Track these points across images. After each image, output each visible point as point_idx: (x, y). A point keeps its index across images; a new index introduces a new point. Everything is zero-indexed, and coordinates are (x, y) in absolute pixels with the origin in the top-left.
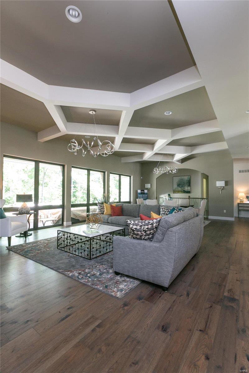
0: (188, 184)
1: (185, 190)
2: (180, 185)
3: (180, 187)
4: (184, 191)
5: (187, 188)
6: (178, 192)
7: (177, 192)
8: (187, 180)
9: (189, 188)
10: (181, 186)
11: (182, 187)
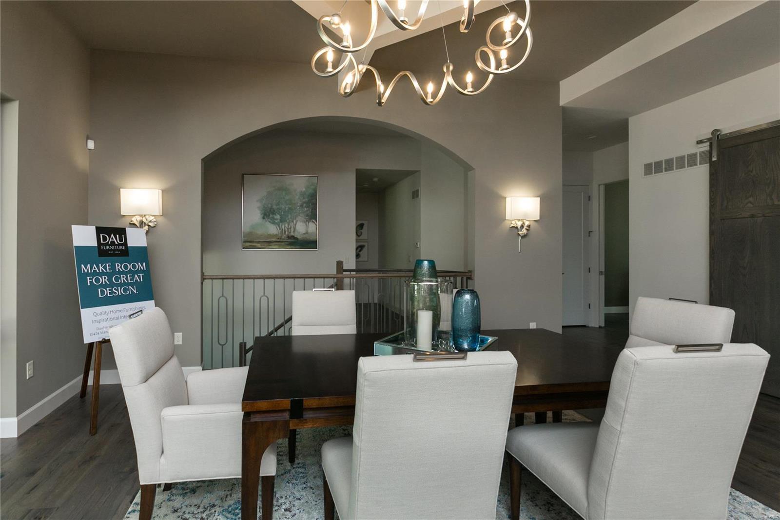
0: (309, 213)
1: (297, 235)
2: (273, 213)
3: (274, 223)
4: (289, 237)
5: (301, 228)
6: (268, 242)
7: (259, 245)
8: (303, 194)
9: (312, 227)
10: (278, 217)
11: (282, 220)
